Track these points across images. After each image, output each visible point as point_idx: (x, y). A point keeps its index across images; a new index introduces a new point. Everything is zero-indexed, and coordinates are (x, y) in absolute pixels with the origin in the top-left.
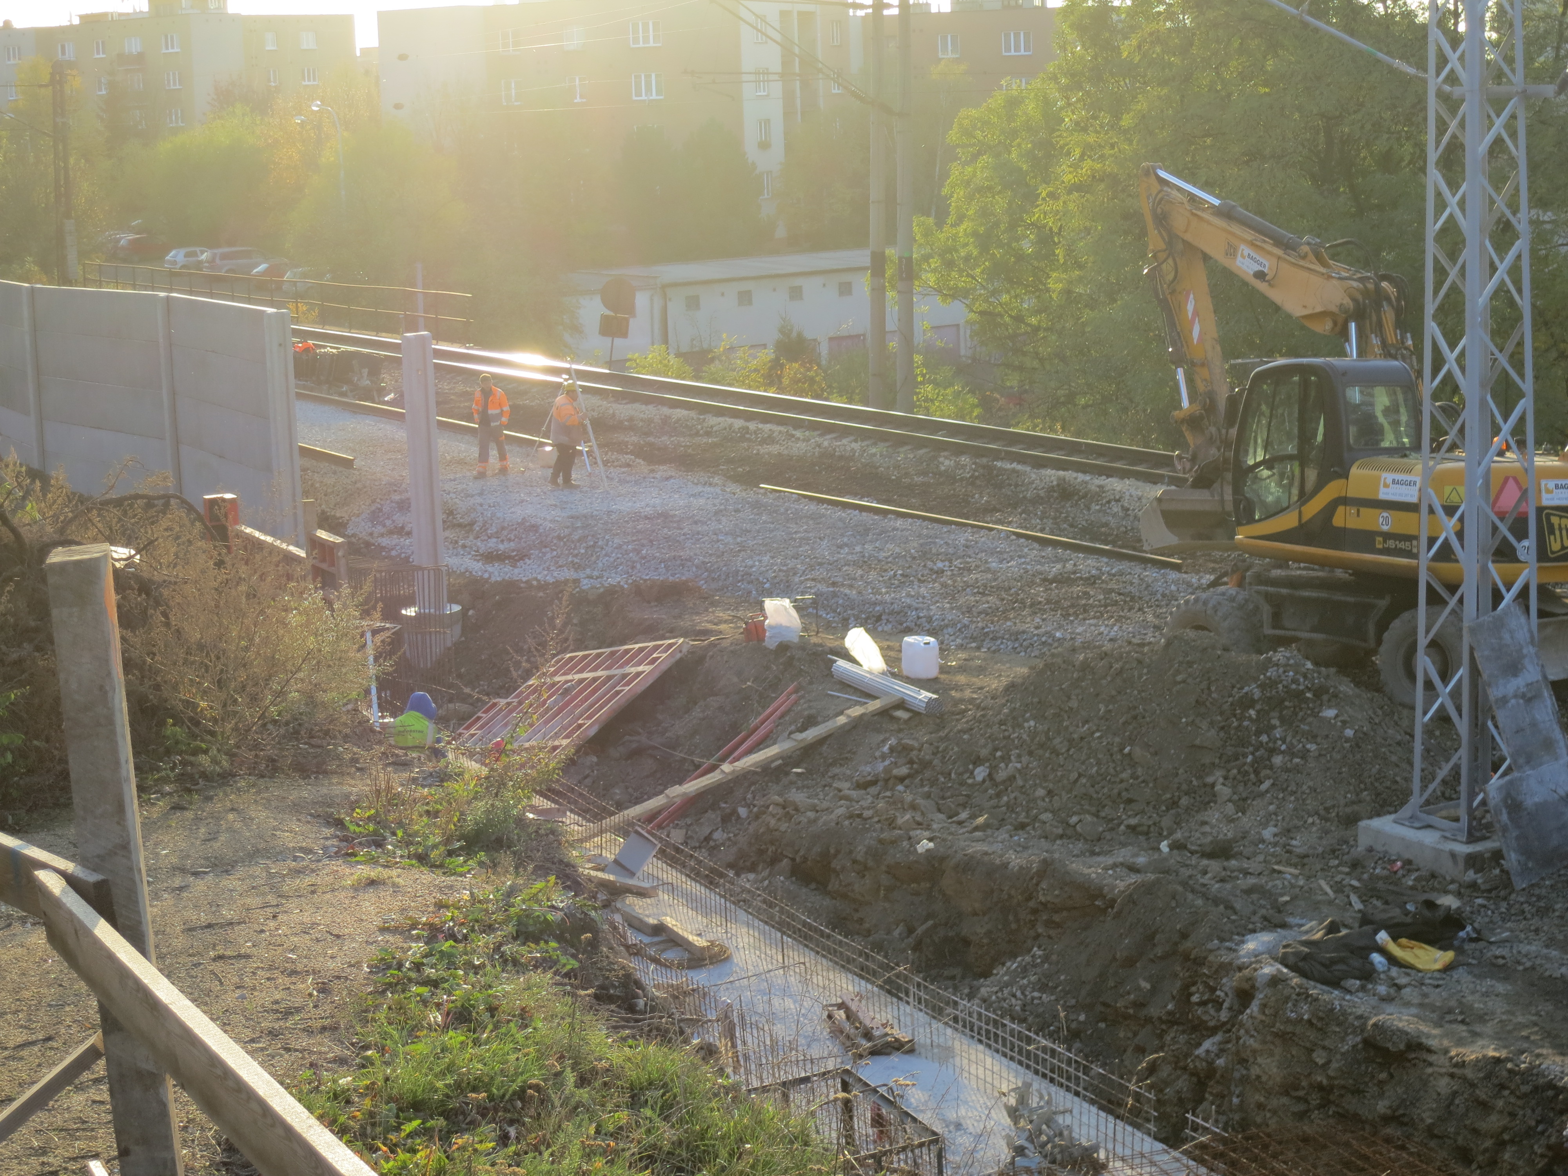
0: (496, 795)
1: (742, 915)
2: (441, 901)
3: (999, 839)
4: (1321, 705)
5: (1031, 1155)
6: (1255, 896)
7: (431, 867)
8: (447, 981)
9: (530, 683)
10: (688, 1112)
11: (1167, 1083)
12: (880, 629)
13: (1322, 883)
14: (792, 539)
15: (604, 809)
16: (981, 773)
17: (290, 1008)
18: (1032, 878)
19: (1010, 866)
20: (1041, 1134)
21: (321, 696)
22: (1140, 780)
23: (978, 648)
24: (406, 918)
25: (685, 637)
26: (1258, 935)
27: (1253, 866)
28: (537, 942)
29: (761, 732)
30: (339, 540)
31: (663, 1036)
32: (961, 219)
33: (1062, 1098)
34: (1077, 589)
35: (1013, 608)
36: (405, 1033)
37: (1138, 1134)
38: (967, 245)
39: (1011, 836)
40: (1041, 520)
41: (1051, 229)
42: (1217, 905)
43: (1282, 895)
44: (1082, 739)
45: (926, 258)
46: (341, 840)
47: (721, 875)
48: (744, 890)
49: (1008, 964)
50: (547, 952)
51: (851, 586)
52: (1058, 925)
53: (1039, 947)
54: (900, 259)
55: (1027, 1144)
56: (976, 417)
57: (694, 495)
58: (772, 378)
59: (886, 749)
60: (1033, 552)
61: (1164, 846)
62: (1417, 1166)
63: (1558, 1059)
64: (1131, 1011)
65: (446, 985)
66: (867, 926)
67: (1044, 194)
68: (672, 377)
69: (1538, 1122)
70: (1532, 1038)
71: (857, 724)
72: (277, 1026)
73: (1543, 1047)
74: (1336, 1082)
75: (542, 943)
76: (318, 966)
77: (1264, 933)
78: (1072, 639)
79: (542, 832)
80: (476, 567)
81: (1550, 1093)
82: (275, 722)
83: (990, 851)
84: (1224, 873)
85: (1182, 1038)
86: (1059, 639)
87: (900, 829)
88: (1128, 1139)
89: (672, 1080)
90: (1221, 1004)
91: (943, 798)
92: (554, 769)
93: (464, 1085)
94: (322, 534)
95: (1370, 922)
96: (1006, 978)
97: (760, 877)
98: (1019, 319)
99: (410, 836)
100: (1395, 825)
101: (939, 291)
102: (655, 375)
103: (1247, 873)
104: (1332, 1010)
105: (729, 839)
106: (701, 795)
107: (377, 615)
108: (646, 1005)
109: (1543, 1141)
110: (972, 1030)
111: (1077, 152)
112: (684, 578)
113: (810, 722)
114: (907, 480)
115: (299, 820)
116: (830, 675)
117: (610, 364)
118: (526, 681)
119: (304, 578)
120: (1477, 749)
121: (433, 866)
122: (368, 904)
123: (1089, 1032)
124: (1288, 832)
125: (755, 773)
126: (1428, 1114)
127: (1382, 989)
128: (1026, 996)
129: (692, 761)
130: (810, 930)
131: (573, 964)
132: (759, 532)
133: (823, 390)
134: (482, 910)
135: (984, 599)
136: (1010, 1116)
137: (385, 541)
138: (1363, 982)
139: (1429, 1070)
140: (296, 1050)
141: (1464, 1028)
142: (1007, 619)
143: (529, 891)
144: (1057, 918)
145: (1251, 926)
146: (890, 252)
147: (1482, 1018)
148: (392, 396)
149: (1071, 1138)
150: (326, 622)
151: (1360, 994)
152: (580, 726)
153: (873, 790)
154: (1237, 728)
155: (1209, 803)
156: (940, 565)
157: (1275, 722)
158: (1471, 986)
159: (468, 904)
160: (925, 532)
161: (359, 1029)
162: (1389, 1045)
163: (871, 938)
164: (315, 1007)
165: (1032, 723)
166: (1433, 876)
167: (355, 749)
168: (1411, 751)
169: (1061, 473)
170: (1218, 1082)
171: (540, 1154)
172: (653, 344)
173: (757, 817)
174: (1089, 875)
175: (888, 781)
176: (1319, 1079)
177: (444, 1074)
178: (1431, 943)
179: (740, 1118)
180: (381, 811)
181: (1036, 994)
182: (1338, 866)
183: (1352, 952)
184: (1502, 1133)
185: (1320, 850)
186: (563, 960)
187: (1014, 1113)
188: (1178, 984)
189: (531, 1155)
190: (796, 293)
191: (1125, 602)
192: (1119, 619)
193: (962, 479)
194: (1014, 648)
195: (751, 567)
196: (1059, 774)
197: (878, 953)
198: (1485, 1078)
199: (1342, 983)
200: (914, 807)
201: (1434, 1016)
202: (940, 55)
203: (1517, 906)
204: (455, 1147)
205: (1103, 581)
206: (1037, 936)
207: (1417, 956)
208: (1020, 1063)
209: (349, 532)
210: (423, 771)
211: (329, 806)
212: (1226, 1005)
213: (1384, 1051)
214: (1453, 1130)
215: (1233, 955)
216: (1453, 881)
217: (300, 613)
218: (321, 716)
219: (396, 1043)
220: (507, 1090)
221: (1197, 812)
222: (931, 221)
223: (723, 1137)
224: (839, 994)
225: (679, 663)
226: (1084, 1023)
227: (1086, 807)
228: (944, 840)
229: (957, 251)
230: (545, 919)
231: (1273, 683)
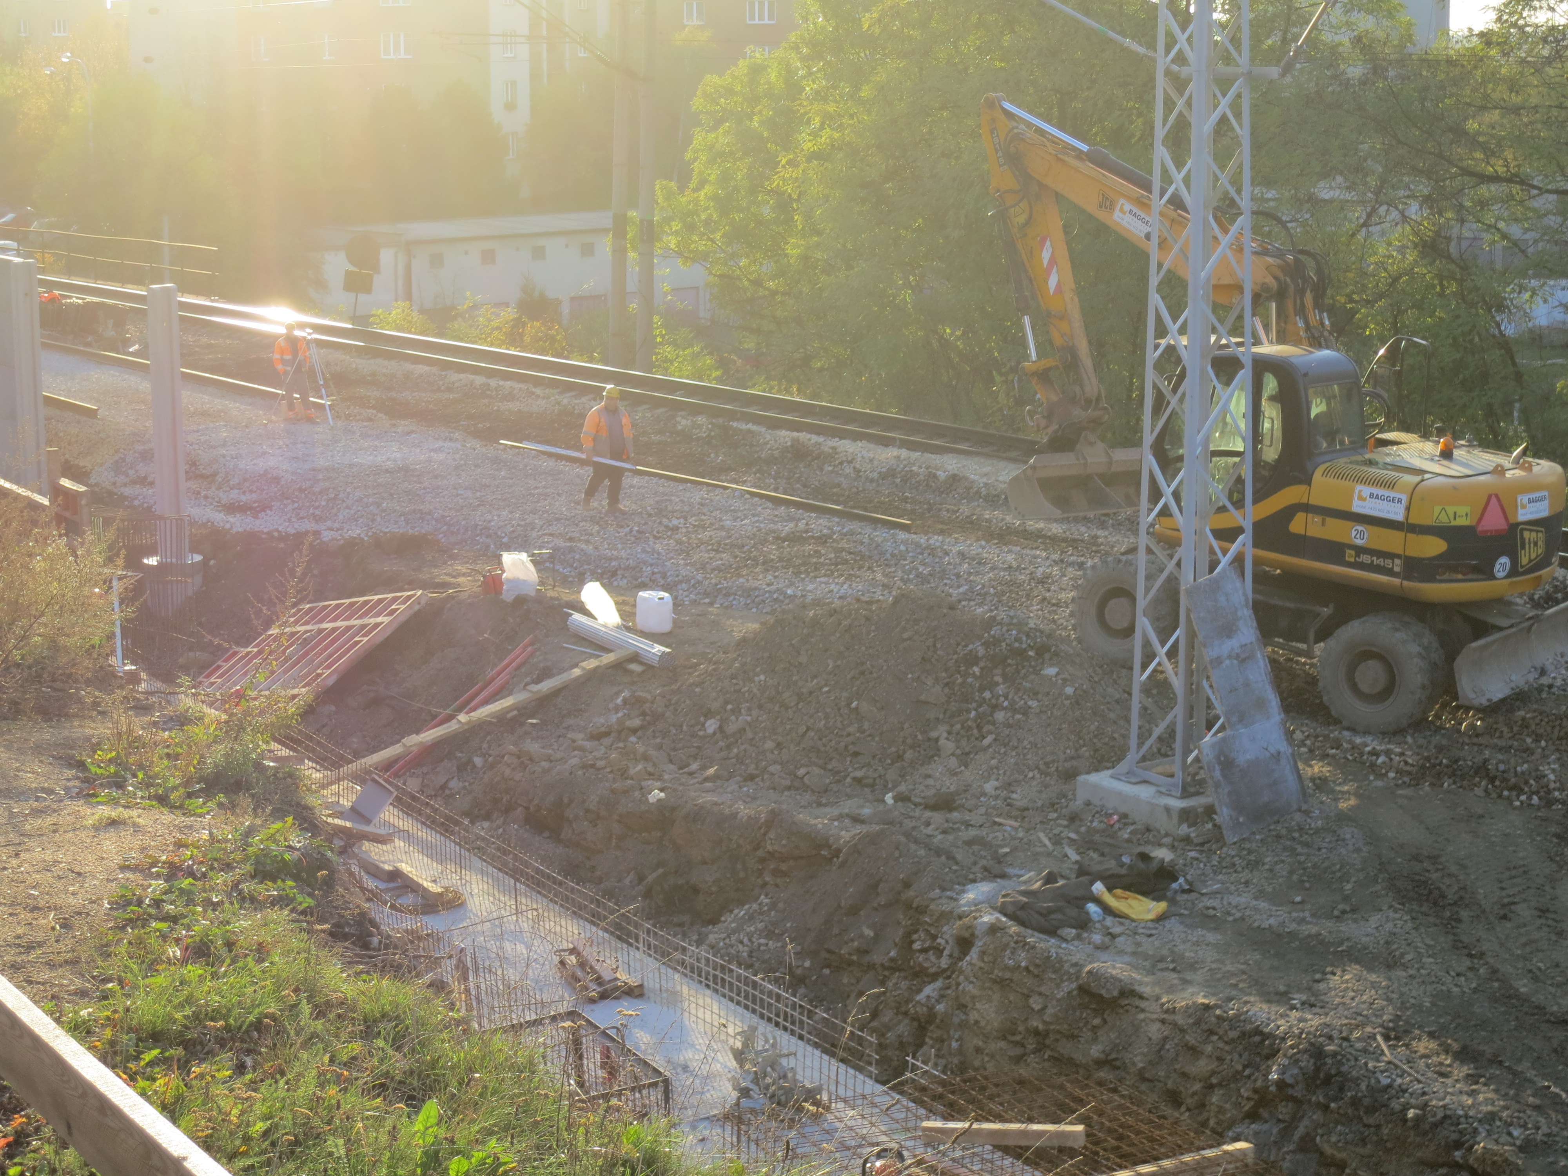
0: (236, 739)
1: (477, 863)
2: (180, 840)
3: (729, 790)
4: (1043, 663)
5: (756, 1096)
6: (976, 848)
7: (171, 808)
8: (186, 917)
9: (270, 632)
10: (419, 1043)
11: (889, 1028)
12: (615, 584)
13: (1041, 835)
14: (530, 494)
15: (342, 757)
16: (711, 725)
17: (32, 942)
18: (760, 828)
19: (739, 817)
20: (765, 1076)
21: (62, 640)
22: (868, 733)
23: (711, 604)
24: (146, 856)
25: (424, 589)
26: (979, 884)
27: (975, 818)
28: (274, 880)
29: (498, 683)
30: (82, 489)
31: (396, 971)
32: (703, 183)
33: (786, 1042)
34: (809, 548)
35: (746, 566)
36: (144, 966)
37: (860, 1077)
38: (707, 208)
39: (740, 787)
40: (775, 479)
41: (790, 195)
42: (939, 856)
43: (1002, 847)
44: (811, 693)
45: (667, 221)
46: (82, 782)
47: (457, 823)
48: (479, 838)
49: (736, 911)
50: (284, 890)
51: (588, 542)
52: (785, 874)
53: (766, 895)
54: (642, 221)
55: (752, 1086)
56: (714, 379)
57: (434, 450)
58: (514, 338)
59: (619, 701)
60: (767, 511)
61: (889, 798)
62: (1128, 1108)
63: (1265, 1006)
64: (855, 958)
65: (185, 921)
66: (598, 873)
67: (783, 162)
68: (415, 333)
69: (1245, 1067)
70: (1241, 985)
71: (591, 676)
72: (19, 960)
73: (1250, 994)
74: (1052, 1027)
75: (279, 882)
76: (59, 902)
77: (984, 883)
78: (802, 596)
79: (280, 775)
80: (219, 518)
81: (1257, 1039)
82: (18, 665)
83: (720, 801)
84: (946, 825)
85: (904, 984)
86: (790, 596)
87: (632, 779)
88: (850, 1082)
89: (405, 1012)
90: (942, 951)
91: (675, 750)
92: (293, 714)
93: (202, 1016)
94: (66, 483)
95: (1087, 873)
96: (733, 925)
97: (495, 825)
98: (757, 283)
99: (151, 777)
100: (1112, 780)
101: (680, 254)
102: (399, 331)
103: (968, 825)
104: (1049, 957)
105: (464, 788)
106: (437, 744)
107: (120, 562)
108: (380, 942)
109: (1249, 1085)
110: (700, 975)
111: (817, 121)
112: (423, 531)
113: (545, 674)
114: (645, 439)
115: (41, 761)
116: (566, 628)
117: (353, 319)
118: (266, 629)
119: (47, 524)
120: (1192, 708)
121: (172, 807)
122: (108, 843)
123: (814, 978)
124: (1009, 786)
125: (491, 723)
126: (1139, 1058)
127: (1097, 938)
128: (753, 943)
129: (429, 711)
130: (543, 877)
131: (309, 902)
132: (498, 487)
133: (563, 348)
134: (221, 849)
135: (718, 556)
136: (735, 1059)
137: (127, 491)
138: (1079, 931)
139: (1141, 1016)
140: (38, 983)
141: (1175, 975)
142: (739, 576)
143: (267, 831)
144: (784, 867)
145: (971, 876)
146: (633, 214)
147: (1193, 966)
148: (136, 347)
149: (795, 1081)
150: (69, 568)
151: (1076, 943)
152: (319, 675)
153: (606, 741)
154: (961, 684)
155: (933, 756)
156: (675, 522)
157: (998, 679)
158: (1183, 935)
159: (207, 844)
160: (661, 489)
161: (100, 963)
162: (1103, 992)
163: (602, 886)
164: (57, 941)
165: (762, 677)
166: (1148, 830)
167: (97, 693)
168: (1129, 709)
169: (795, 434)
170: (938, 1027)
171: (276, 1082)
172: (396, 300)
173: (492, 766)
174: (816, 825)
175: (621, 732)
176: (1035, 1024)
177: (183, 1006)
178: (1144, 894)
179: (469, 1050)
180: (122, 753)
181: (762, 941)
182: (1057, 818)
183: (1069, 902)
184: (1210, 1076)
185: (1040, 803)
186: (300, 898)
187: (739, 1056)
188: (901, 932)
189: (268, 1082)
190: (539, 253)
191: (855, 561)
192: (849, 578)
193: (698, 439)
194: (746, 605)
195: (490, 521)
196: (788, 727)
197: (609, 900)
198: (1194, 1024)
199: (1059, 932)
200: (645, 758)
201: (1147, 964)
202: (685, 22)
203: (1228, 859)
204: (193, 1075)
205: (834, 541)
206: (765, 885)
207: (1131, 907)
208: (746, 1007)
209: (92, 481)
210: (164, 715)
211: (71, 748)
212: (946, 952)
213: (1099, 998)
214: (1163, 1074)
215: (953, 904)
216: (1167, 835)
217: (44, 560)
218: (63, 660)
219: (136, 976)
220: (244, 1022)
221: (922, 765)
222: (673, 185)
223: (453, 1068)
224: (570, 939)
225: (417, 614)
226: (809, 969)
227: (813, 759)
228: (675, 790)
229: (698, 216)
230: (283, 858)
231: (996, 642)
